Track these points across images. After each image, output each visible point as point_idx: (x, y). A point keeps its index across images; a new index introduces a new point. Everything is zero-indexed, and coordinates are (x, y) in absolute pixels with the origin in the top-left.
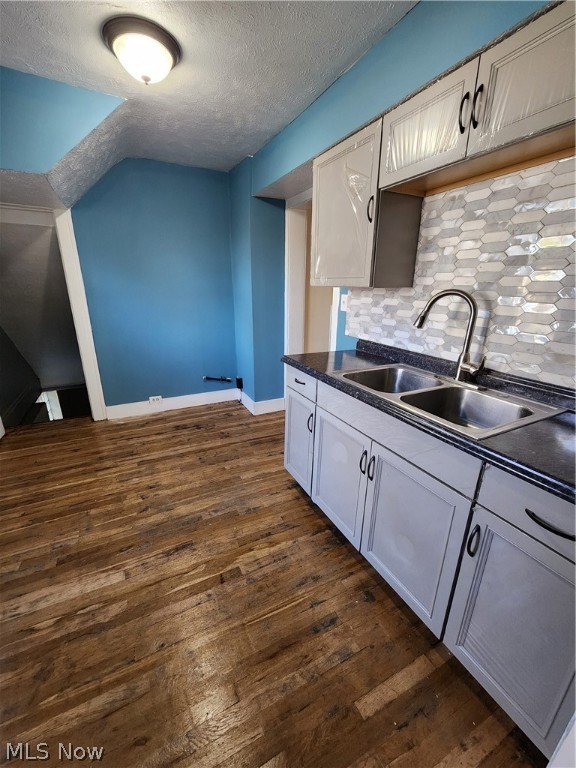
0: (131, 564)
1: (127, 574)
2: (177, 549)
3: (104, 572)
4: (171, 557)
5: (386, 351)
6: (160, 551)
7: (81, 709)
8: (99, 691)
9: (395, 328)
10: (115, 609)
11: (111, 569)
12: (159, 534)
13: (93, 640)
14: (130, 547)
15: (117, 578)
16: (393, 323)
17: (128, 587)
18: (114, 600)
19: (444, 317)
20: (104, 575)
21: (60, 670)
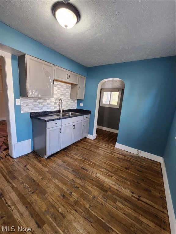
0: (94, 175)
1: (96, 174)
2: (84, 169)
3: (100, 179)
4: (87, 169)
5: (42, 113)
6: (87, 172)
7: (112, 163)
8: (110, 163)
9: (43, 107)
10: (103, 170)
11: (98, 178)
12: (83, 176)
13: (108, 169)
14: (91, 179)
15: (98, 175)
16: (42, 106)
17: (98, 171)
18: (102, 171)
19: (53, 103)
20: (100, 178)
21: (114, 169)
